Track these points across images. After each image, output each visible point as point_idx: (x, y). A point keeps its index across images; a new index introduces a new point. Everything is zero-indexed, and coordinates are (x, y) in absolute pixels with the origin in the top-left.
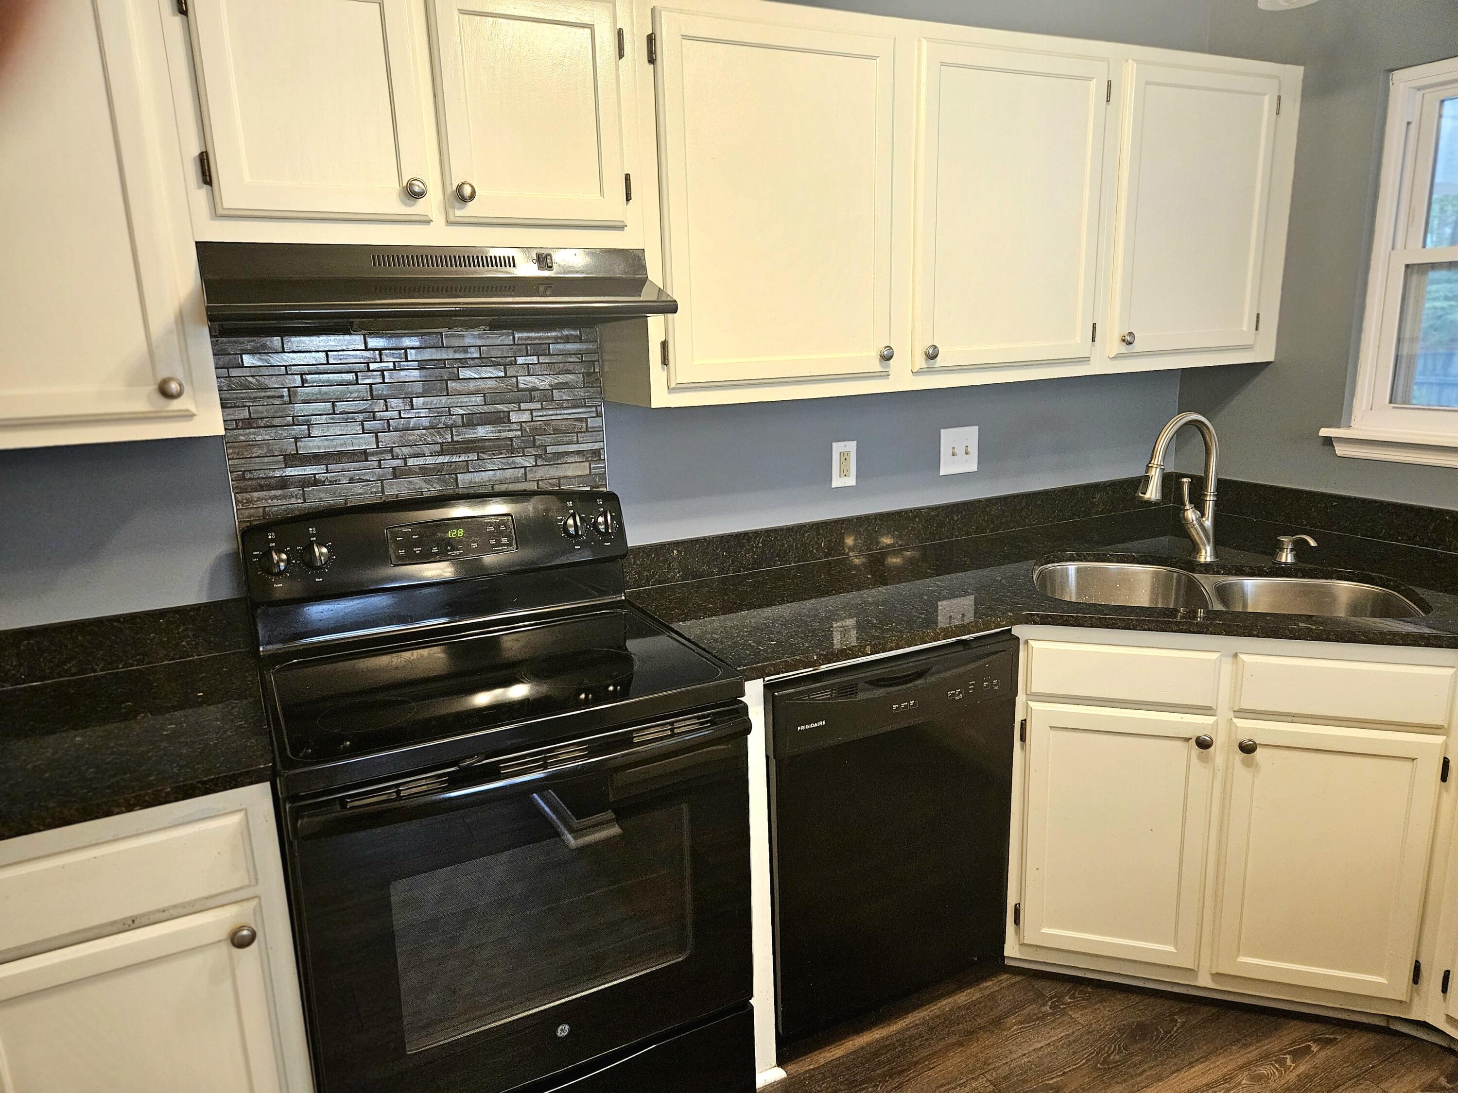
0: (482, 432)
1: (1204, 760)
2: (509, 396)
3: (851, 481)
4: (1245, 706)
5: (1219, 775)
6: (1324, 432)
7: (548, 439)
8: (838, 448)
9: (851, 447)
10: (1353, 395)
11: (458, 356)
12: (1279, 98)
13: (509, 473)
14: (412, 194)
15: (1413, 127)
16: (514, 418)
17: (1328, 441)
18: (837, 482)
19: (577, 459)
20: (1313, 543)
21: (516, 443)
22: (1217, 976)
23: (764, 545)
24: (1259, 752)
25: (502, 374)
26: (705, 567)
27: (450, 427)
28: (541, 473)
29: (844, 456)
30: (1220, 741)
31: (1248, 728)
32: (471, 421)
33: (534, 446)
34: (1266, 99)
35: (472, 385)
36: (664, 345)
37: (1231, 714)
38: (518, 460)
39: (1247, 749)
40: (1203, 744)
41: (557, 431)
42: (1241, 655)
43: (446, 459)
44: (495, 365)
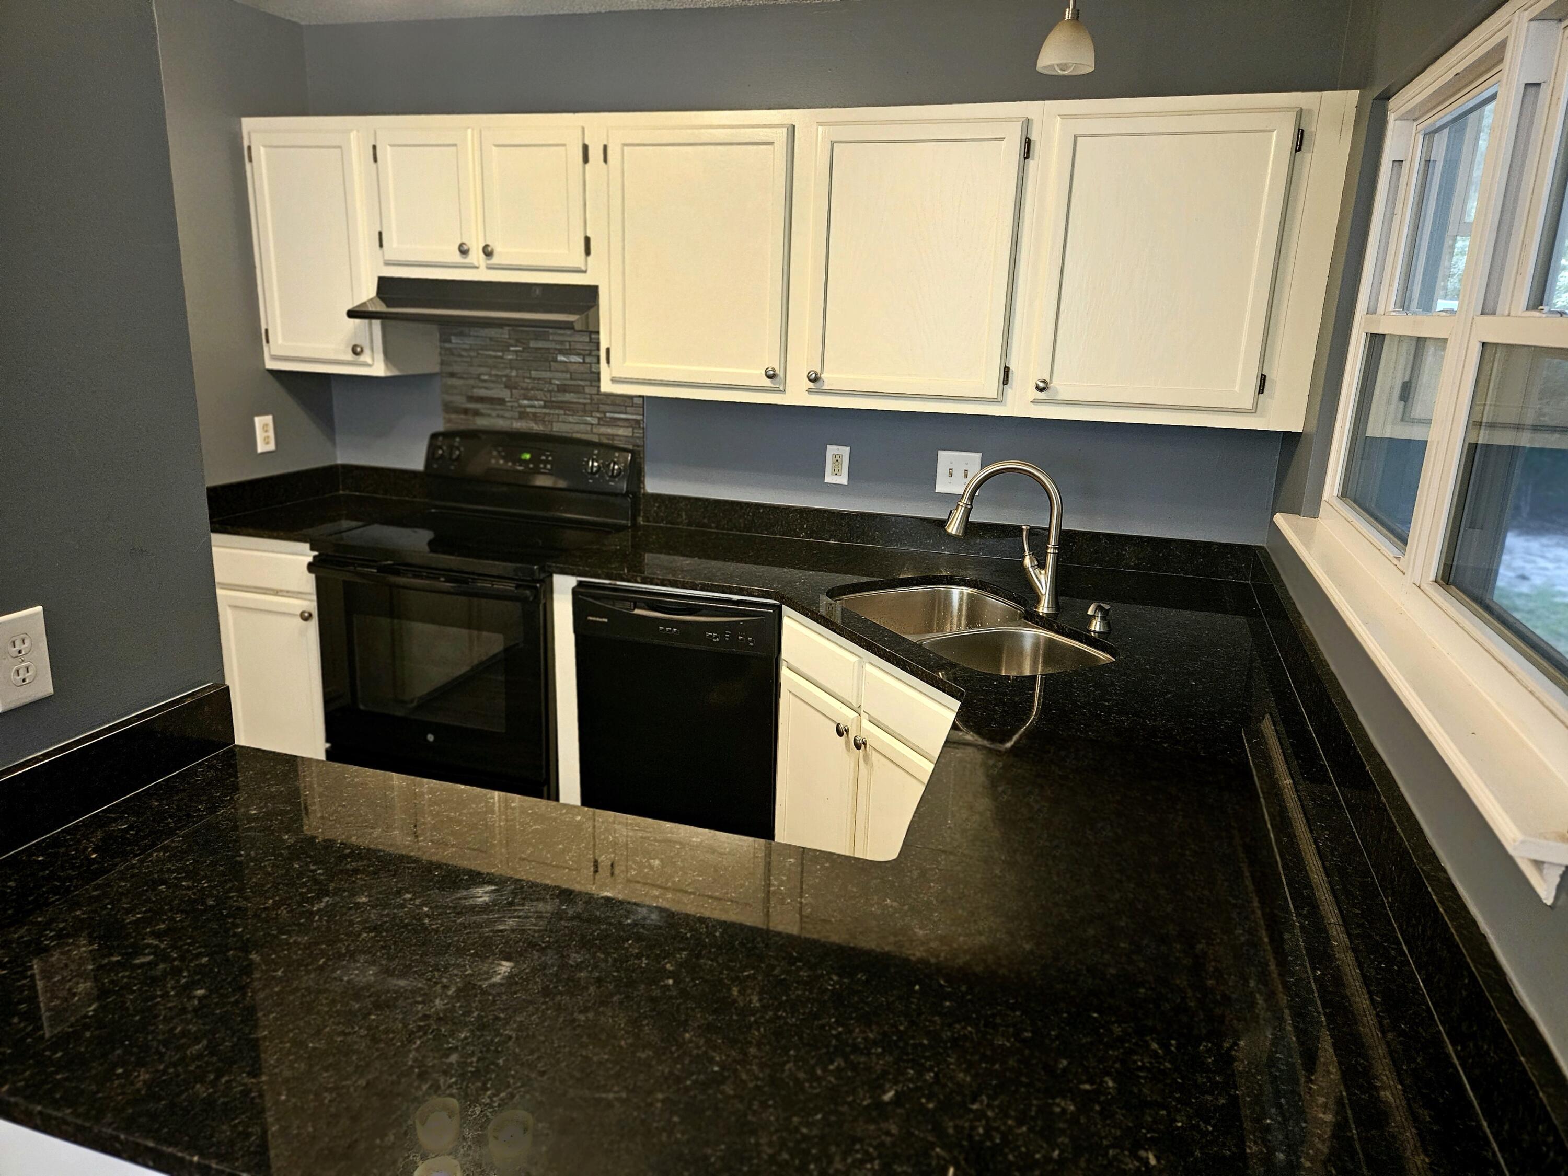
0: (568, 397)
2: (585, 376)
3: (843, 480)
7: (608, 408)
8: (832, 450)
9: (845, 451)
11: (558, 347)
13: (582, 427)
14: (464, 251)
16: (587, 390)
18: (829, 478)
19: (626, 424)
21: (588, 408)
23: (754, 515)
25: (581, 361)
26: (706, 521)
27: (550, 391)
28: (603, 430)
29: (837, 459)
32: (563, 389)
33: (598, 411)
35: (562, 367)
36: (608, 350)
38: (589, 419)
41: (614, 404)
43: (547, 411)
44: (578, 355)
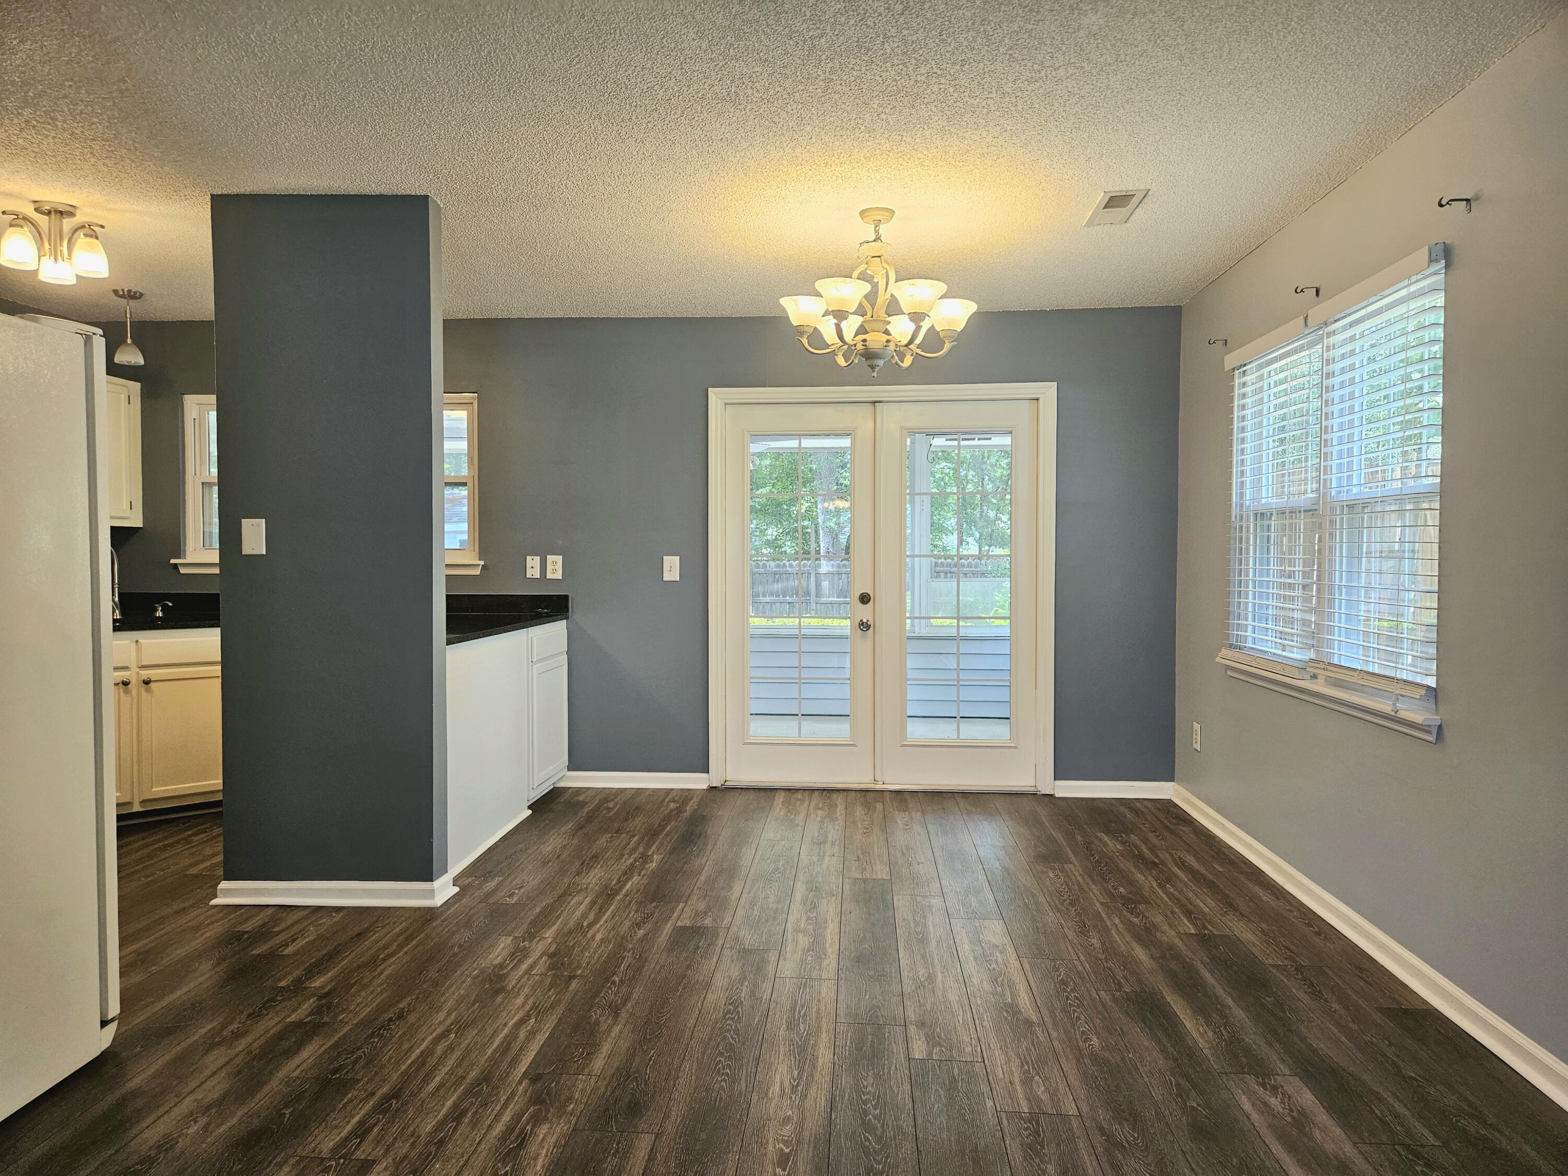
1: (127, 692)
4: (144, 663)
5: (135, 700)
6: (173, 561)
10: (185, 544)
12: (129, 396)
15: (196, 421)
17: (175, 566)
20: (170, 604)
22: (143, 802)
24: (152, 684)
30: (134, 682)
31: (146, 674)
34: (123, 395)
37: (138, 670)
39: (147, 682)
40: (125, 684)
42: (140, 641)
